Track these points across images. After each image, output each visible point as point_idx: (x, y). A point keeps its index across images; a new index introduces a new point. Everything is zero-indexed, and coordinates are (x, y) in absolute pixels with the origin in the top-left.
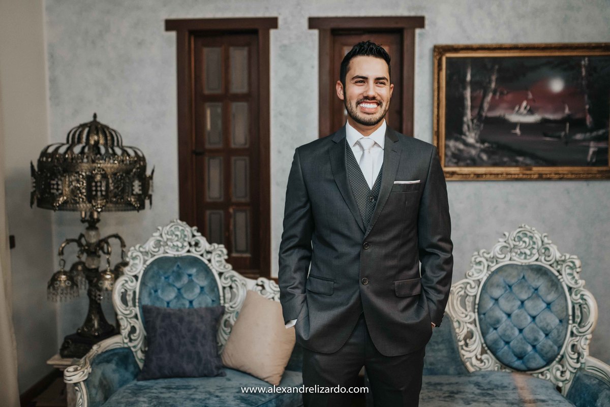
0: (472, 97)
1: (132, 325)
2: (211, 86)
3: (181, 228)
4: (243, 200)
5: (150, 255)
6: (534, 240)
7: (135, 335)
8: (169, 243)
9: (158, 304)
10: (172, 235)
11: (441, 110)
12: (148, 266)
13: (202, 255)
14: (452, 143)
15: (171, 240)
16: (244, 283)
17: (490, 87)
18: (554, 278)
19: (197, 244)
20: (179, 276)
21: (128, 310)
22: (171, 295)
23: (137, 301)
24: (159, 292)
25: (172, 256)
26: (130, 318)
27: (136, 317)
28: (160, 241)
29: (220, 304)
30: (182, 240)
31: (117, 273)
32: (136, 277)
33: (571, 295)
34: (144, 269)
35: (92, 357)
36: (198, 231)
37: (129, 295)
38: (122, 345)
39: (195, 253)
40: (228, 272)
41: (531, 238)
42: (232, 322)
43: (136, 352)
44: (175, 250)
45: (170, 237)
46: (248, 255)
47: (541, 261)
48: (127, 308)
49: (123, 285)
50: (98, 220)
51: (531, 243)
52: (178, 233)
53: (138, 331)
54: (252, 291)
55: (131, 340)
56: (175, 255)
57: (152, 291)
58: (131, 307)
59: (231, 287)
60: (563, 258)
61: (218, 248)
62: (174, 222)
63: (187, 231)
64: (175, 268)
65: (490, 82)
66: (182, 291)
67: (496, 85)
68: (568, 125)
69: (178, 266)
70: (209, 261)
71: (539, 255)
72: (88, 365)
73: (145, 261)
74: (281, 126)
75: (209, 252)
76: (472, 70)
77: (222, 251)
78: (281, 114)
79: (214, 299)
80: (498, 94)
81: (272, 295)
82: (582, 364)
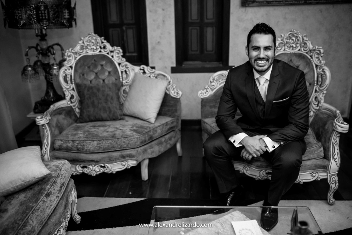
1: (71, 94)
3: (94, 38)
4: (131, 22)
5: (78, 55)
6: (298, 38)
7: (74, 99)
8: (88, 47)
9: (85, 82)
10: (90, 42)
12: (77, 61)
13: (108, 54)
15: (90, 46)
16: (133, 68)
18: (308, 60)
19: (105, 47)
20: (96, 66)
21: (69, 86)
22: (92, 77)
23: (73, 80)
24: (85, 75)
25: (91, 54)
26: (70, 90)
27: (73, 89)
28: (83, 46)
29: (120, 81)
30: (95, 45)
31: (60, 65)
32: (71, 67)
33: (317, 69)
34: (75, 62)
35: (50, 111)
36: (105, 39)
37: (68, 77)
38: (67, 105)
39: (104, 53)
40: (123, 62)
41: (297, 37)
42: (127, 90)
43: (75, 109)
44: (92, 51)
45: (89, 43)
46: (135, 54)
47: (302, 51)
48: (68, 85)
49: (64, 72)
50: (46, 35)
51: (297, 40)
52: (93, 41)
53: (75, 98)
54: (138, 73)
55: (72, 102)
56: (92, 54)
57: (81, 75)
58: (70, 84)
59: (126, 71)
60: (314, 48)
61: (117, 49)
62: (90, 34)
63: (99, 40)
64: (93, 61)
66: (98, 74)
69: (95, 60)
70: (113, 56)
71: (301, 47)
72: (49, 115)
73: (76, 58)
75: (112, 52)
77: (119, 51)
79: (117, 78)
81: (149, 75)
82: (320, 107)
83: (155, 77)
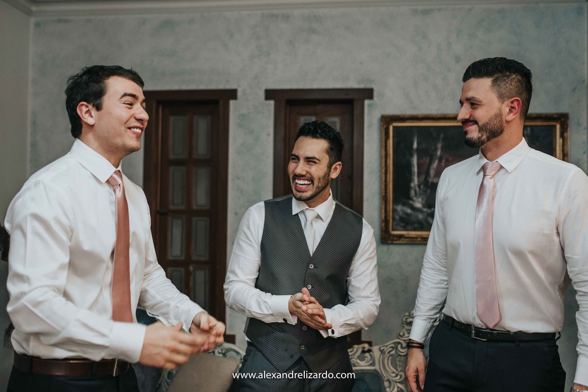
0: (418, 164)
2: (176, 151)
4: (203, 259)
11: (388, 176)
14: (399, 208)
17: (437, 155)
65: (436, 150)
67: (441, 153)
74: (238, 190)
76: (418, 138)
78: (238, 178)
80: (444, 161)
83: (222, 353)
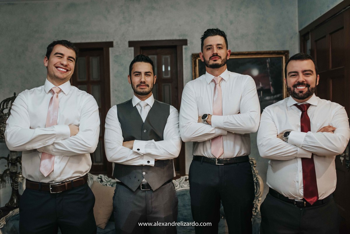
2: (81, 77)
16: (92, 177)
35: (8, 217)
46: (101, 164)
54: (96, 181)
68: (262, 92)
72: (5, 221)
78: (116, 90)
81: (106, 183)
82: (257, 213)
83: (111, 185)
